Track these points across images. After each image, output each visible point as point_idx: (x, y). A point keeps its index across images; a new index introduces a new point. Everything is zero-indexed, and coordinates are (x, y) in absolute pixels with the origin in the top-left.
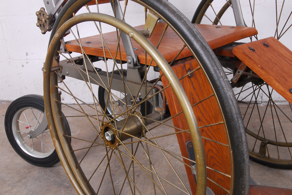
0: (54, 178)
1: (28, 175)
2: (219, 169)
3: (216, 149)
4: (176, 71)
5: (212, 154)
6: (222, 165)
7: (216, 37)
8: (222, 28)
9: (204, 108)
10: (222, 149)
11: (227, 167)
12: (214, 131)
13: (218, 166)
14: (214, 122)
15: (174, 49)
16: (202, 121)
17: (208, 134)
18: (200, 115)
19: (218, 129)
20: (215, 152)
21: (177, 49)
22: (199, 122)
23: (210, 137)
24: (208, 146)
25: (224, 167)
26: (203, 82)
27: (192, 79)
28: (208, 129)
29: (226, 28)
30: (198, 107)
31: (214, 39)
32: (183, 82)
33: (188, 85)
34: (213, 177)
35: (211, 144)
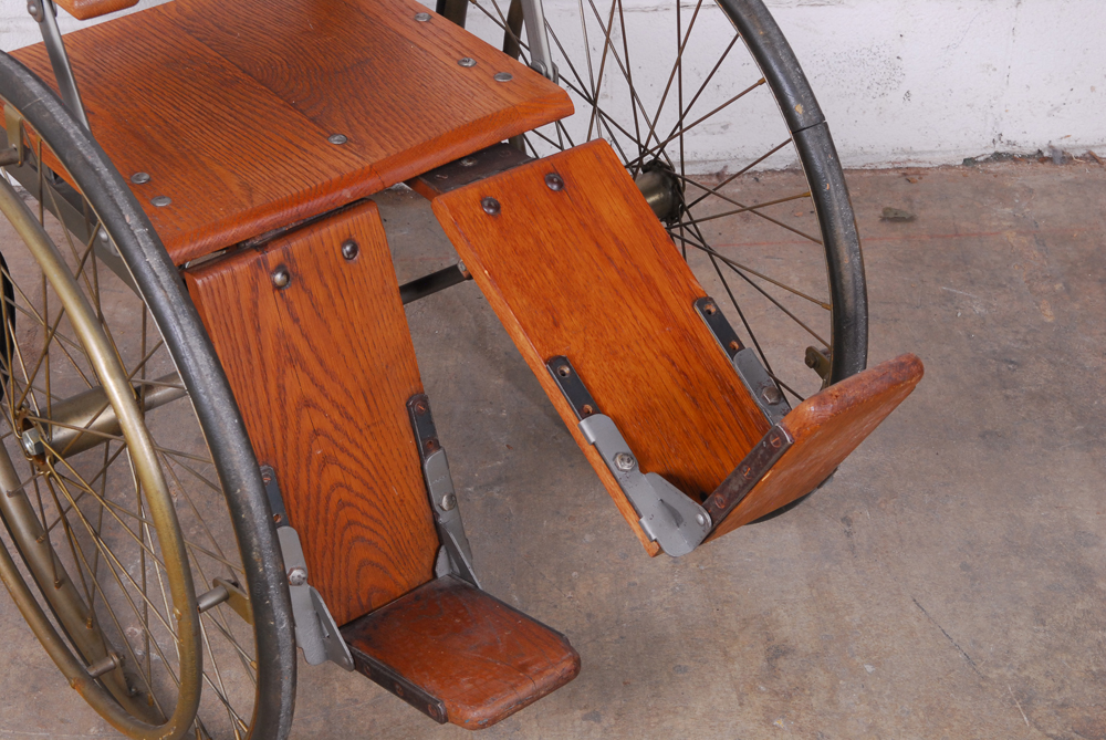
2: (368, 535)
3: (362, 480)
4: (234, 277)
5: (345, 495)
6: (381, 524)
7: (407, 140)
8: (475, 71)
9: (326, 371)
10: (387, 480)
11: (399, 528)
12: (361, 431)
13: (366, 528)
14: (362, 404)
15: (244, 200)
16: (315, 406)
17: (334, 441)
18: (312, 392)
19: (374, 424)
20: (359, 490)
21: (252, 201)
22: (305, 411)
23: (343, 450)
24: (334, 473)
25: (388, 528)
26: (330, 296)
27: (288, 292)
28: (336, 427)
29: (480, 80)
30: (303, 370)
31: (393, 152)
32: (255, 305)
33: (271, 310)
34: (343, 559)
35: (343, 468)
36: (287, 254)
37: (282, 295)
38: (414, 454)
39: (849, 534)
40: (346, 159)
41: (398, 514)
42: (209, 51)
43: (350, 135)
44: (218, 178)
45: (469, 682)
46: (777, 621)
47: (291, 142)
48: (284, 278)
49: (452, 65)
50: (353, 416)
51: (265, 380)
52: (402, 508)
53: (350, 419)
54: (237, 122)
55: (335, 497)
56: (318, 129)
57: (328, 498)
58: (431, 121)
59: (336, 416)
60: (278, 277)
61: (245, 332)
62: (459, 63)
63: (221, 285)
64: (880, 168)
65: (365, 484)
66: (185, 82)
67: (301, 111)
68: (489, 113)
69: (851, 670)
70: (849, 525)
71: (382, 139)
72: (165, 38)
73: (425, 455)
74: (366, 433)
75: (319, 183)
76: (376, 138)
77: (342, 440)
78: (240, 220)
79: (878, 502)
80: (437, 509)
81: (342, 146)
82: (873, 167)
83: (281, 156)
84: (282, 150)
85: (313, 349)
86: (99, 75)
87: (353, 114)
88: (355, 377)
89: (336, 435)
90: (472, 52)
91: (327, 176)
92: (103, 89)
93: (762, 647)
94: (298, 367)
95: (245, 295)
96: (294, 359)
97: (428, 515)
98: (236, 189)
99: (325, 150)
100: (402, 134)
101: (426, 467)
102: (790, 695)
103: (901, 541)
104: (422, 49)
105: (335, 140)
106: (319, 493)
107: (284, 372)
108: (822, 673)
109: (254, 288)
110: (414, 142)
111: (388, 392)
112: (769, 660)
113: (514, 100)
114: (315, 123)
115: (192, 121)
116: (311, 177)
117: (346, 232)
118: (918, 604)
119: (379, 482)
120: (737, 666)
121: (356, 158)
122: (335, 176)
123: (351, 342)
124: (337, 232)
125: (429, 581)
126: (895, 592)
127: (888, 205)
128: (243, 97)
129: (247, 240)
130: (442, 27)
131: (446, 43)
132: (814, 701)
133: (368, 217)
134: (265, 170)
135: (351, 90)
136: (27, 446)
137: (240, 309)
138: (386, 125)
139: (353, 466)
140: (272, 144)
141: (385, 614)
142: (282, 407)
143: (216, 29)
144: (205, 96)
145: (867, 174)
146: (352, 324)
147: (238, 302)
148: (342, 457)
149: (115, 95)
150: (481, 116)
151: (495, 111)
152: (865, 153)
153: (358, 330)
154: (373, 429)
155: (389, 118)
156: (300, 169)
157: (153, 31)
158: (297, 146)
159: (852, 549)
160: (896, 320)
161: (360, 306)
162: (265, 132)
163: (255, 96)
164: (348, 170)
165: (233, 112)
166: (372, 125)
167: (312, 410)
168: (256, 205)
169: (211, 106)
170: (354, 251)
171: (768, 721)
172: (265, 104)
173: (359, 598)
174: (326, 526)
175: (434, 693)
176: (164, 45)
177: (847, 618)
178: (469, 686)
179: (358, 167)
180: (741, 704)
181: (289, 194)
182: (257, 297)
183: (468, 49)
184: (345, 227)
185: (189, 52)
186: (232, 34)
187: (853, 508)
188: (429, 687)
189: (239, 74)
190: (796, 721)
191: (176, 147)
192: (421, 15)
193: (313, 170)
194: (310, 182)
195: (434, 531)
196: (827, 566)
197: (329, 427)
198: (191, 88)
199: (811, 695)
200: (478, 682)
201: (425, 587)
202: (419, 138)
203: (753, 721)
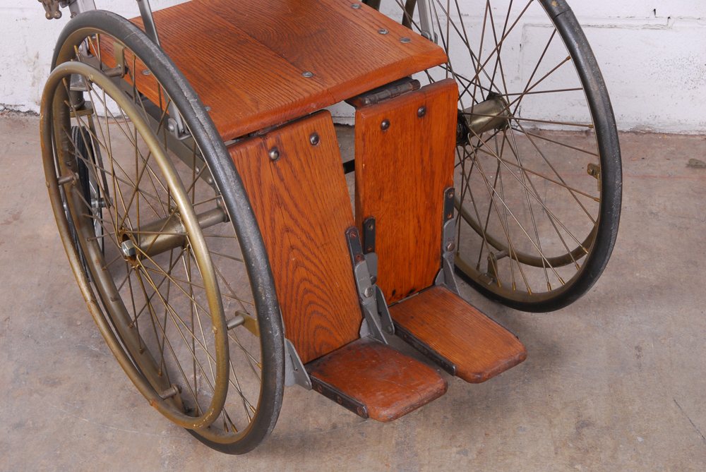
0: (65, 333)
1: (7, 326)
2: (321, 310)
3: (318, 277)
4: (247, 153)
5: (308, 286)
6: (329, 304)
7: (349, 75)
8: (388, 37)
9: (299, 211)
10: (332, 278)
11: (339, 307)
12: (318, 248)
13: (320, 306)
14: (319, 232)
15: (254, 108)
16: (292, 232)
17: (302, 253)
18: (290, 223)
19: (326, 244)
20: (316, 283)
21: (258, 109)
22: (286, 234)
23: (307, 258)
24: (302, 272)
25: (333, 307)
26: (302, 166)
27: (278, 163)
28: (304, 244)
29: (391, 42)
30: (286, 210)
31: (340, 82)
32: (259, 170)
33: (268, 174)
34: (306, 324)
35: (307, 269)
36: (278, 140)
37: (274, 165)
38: (349, 263)
39: (639, 357)
40: (313, 86)
41: (339, 298)
42: (229, 24)
43: (315, 72)
44: (238, 96)
45: (382, 394)
46: (586, 405)
47: (280, 76)
48: (276, 154)
49: (375, 33)
50: (314, 238)
51: (264, 215)
52: (341, 295)
53: (312, 240)
54: (247, 65)
55: (302, 287)
56: (296, 69)
57: (298, 287)
58: (362, 65)
59: (304, 238)
60: (273, 154)
61: (252, 186)
62: (378, 32)
63: (239, 157)
64: (691, 134)
65: (320, 280)
66: (216, 42)
67: (285, 59)
68: (397, 60)
69: (628, 439)
70: (639, 351)
71: (334, 75)
72: (204, 17)
73: (356, 264)
74: (321, 248)
75: (297, 99)
76: (331, 75)
77: (307, 253)
78: (251, 120)
79: (660, 339)
80: (362, 296)
81: (310, 78)
82: (686, 133)
83: (275, 84)
84: (275, 80)
85: (292, 198)
86: (165, 38)
87: (316, 60)
88: (315, 215)
89: (303, 250)
90: (386, 26)
91: (302, 95)
92: (168, 45)
93: (574, 420)
94: (283, 208)
95: (253, 164)
96: (280, 203)
97: (357, 300)
98: (249, 102)
99: (300, 81)
100: (346, 72)
101: (356, 270)
102: (588, 451)
103: (671, 363)
104: (356, 24)
105: (307, 75)
106: (293, 283)
107: (274, 210)
108: (610, 439)
109: (259, 160)
110: (353, 77)
111: (334, 225)
112: (577, 428)
113: (412, 53)
114: (294, 65)
115: (221, 64)
116: (293, 95)
117: (312, 128)
118: (677, 403)
119: (328, 279)
120: (557, 430)
121: (319, 85)
122: (306, 95)
123: (313, 194)
124: (307, 128)
125: (356, 340)
126: (663, 394)
127: (693, 157)
128: (250, 50)
129: (255, 132)
130: (368, 12)
131: (370, 21)
132: (602, 456)
133: (325, 120)
134: (265, 92)
135: (314, 47)
136: (124, 251)
137: (250, 172)
138: (336, 67)
139: (313, 269)
140: (269, 77)
141: (330, 358)
142: (273, 231)
143: (233, 12)
144: (227, 49)
145: (682, 137)
146: (315, 184)
147: (249, 168)
148: (307, 263)
149: (175, 49)
150: (392, 62)
151: (400, 59)
152: (682, 124)
153: (318, 187)
154: (325, 246)
155: (338, 63)
156: (286, 91)
157: (196, 13)
158: (284, 78)
159: (640, 366)
160: (687, 228)
161: (319, 173)
162: (264, 70)
163: (257, 50)
164: (314, 92)
165: (245, 59)
166: (328, 67)
167: (290, 234)
168: (261, 111)
169: (232, 56)
170: (317, 140)
171: (572, 465)
172: (264, 55)
173: (314, 348)
174: (296, 304)
175: (361, 401)
176: (203, 21)
177: (630, 408)
178: (382, 397)
179: (320, 90)
180: (556, 453)
181: (280, 105)
182: (260, 165)
183: (384, 24)
184: (312, 125)
185: (218, 25)
186: (243, 15)
187: (644, 341)
188: (358, 398)
189: (248, 37)
190: (589, 467)
191: (212, 78)
192: (356, 4)
193: (293, 91)
194: (291, 98)
195: (359, 310)
196: (622, 375)
197: (300, 244)
198: (219, 45)
199: (601, 452)
200: (387, 395)
201: (353, 343)
202: (356, 74)
203: (563, 464)
